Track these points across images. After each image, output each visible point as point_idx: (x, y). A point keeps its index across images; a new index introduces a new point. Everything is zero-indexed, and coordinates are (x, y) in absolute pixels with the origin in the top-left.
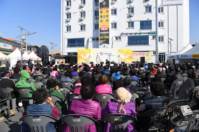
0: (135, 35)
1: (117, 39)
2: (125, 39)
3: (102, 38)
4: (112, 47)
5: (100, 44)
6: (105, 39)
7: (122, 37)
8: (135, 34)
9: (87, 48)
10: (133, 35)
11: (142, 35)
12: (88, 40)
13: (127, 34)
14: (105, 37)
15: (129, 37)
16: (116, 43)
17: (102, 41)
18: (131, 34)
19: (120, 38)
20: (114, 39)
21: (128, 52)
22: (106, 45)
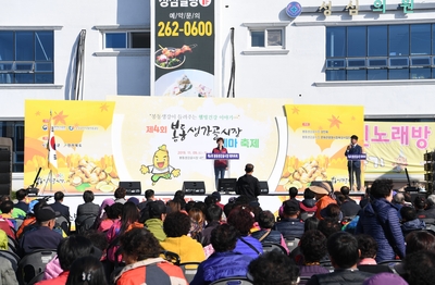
0: (371, 20)
1: (258, 39)
2: (309, 45)
3: (168, 31)
4: (231, 92)
5: (160, 73)
6: (191, 40)
7: (290, 31)
8: (373, 10)
9: (73, 91)
10: (358, 18)
11: (412, 17)
12: (80, 41)
13: (320, 12)
14: (191, 30)
15: (330, 29)
16: (256, 67)
17: (167, 53)
18: (345, 11)
19: (277, 34)
20: (244, 39)
21: (335, 122)
22: (196, 76)
